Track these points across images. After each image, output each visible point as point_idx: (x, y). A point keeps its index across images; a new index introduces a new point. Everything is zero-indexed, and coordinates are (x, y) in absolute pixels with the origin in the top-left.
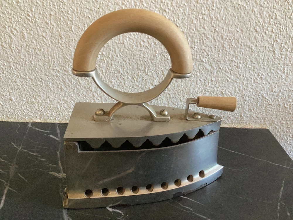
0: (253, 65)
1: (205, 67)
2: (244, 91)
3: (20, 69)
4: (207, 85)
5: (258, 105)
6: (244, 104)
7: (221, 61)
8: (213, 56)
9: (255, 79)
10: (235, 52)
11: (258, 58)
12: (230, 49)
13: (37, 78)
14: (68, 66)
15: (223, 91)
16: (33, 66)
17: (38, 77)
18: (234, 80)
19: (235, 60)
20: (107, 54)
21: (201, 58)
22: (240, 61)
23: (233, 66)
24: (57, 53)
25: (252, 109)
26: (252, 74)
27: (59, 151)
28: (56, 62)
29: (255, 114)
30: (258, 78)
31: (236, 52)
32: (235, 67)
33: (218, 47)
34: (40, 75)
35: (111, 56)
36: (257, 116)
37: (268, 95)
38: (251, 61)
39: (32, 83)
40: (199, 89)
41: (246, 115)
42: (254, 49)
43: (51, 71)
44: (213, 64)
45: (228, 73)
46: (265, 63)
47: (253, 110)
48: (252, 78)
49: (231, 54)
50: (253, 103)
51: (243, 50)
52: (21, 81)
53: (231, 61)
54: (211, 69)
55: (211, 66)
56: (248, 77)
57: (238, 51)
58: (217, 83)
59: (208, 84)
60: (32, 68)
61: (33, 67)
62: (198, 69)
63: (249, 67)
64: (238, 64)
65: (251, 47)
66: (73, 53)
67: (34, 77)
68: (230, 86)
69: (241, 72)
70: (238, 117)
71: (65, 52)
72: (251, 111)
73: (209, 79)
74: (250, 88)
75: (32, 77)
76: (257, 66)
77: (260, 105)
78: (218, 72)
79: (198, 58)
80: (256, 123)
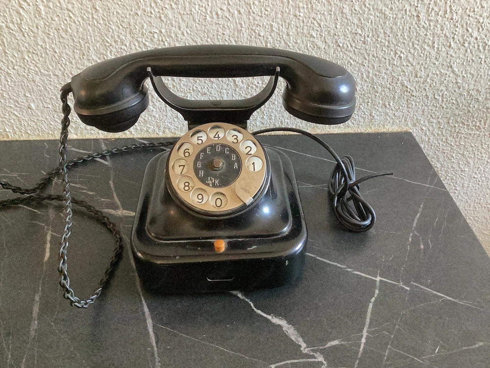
0: (387, 39)
1: (316, 44)
2: (374, 77)
5: (396, 97)
6: (376, 97)
7: (340, 35)
8: (328, 27)
9: (390, 59)
10: (360, 20)
11: (394, 27)
12: (353, 15)
14: (111, 53)
18: (360, 62)
19: (360, 32)
20: (167, 32)
21: (310, 31)
22: (368, 34)
23: (358, 42)
24: (93, 35)
25: (387, 104)
26: (387, 51)
27: (112, 179)
28: (91, 48)
29: (391, 112)
30: (395, 57)
31: (362, 19)
32: (361, 42)
33: (335, 14)
35: (173, 35)
36: (394, 114)
37: (410, 83)
38: (385, 33)
41: (378, 113)
42: (388, 14)
44: (328, 39)
45: (351, 52)
46: (406, 34)
47: (389, 105)
48: (387, 58)
49: (354, 24)
50: (388, 95)
51: (372, 17)
53: (355, 33)
54: (326, 48)
55: (326, 42)
56: (381, 56)
57: (365, 18)
61: (58, 58)
62: (306, 48)
63: (381, 42)
64: (365, 39)
65: (383, 11)
66: (115, 33)
67: (60, 72)
68: (355, 72)
69: (370, 50)
70: (367, 117)
71: (104, 33)
72: (386, 107)
74: (383, 73)
75: (58, 73)
76: (393, 40)
77: (399, 98)
78: (336, 52)
79: (305, 31)
80: (393, 123)
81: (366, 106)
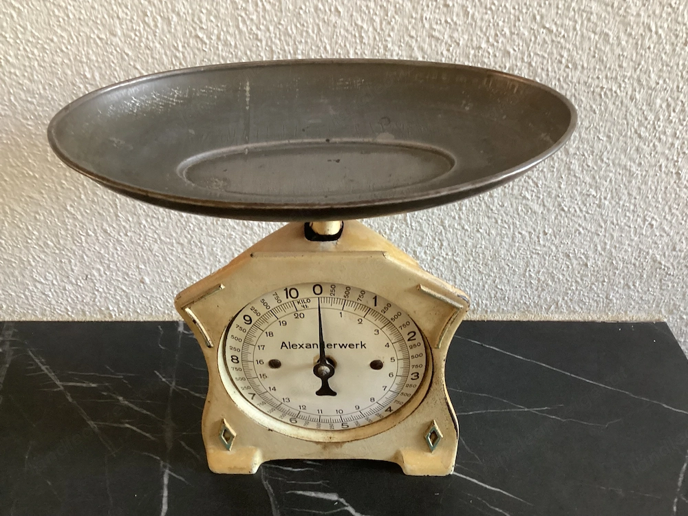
0: (633, 201)
1: (530, 208)
2: (613, 250)
3: (158, 227)
4: (535, 242)
5: (645, 276)
6: (614, 276)
7: (565, 196)
8: (548, 187)
9: (637, 227)
10: (594, 178)
11: (643, 187)
12: (585, 172)
13: (192, 242)
15: (569, 252)
16: (185, 221)
17: (194, 239)
18: (593, 230)
19: (594, 193)
21: (523, 192)
22: (605, 195)
23: (590, 205)
25: (631, 284)
26: (632, 218)
29: (637, 294)
31: (597, 177)
32: (595, 206)
33: (558, 171)
34: (198, 236)
36: (641, 298)
37: (665, 257)
38: (629, 194)
39: (183, 250)
40: (518, 250)
41: (618, 295)
42: (634, 170)
43: (220, 228)
44: (547, 201)
45: (581, 218)
46: (660, 196)
47: (634, 285)
48: (632, 226)
49: (585, 183)
50: (633, 272)
51: (611, 175)
52: (161, 249)
53: (587, 194)
54: (544, 212)
55: (544, 206)
56: (623, 224)
57: (601, 176)
58: (556, 237)
59: (537, 240)
60: (182, 224)
61: (184, 223)
62: (516, 212)
63: (624, 205)
64: (600, 201)
65: (628, 167)
67: (186, 240)
68: (585, 243)
69: (608, 215)
70: (601, 300)
72: (629, 288)
73: (539, 230)
74: (626, 244)
76: (641, 203)
77: (649, 277)
78: (559, 217)
79: (515, 192)
80: (640, 310)
81: (600, 286)
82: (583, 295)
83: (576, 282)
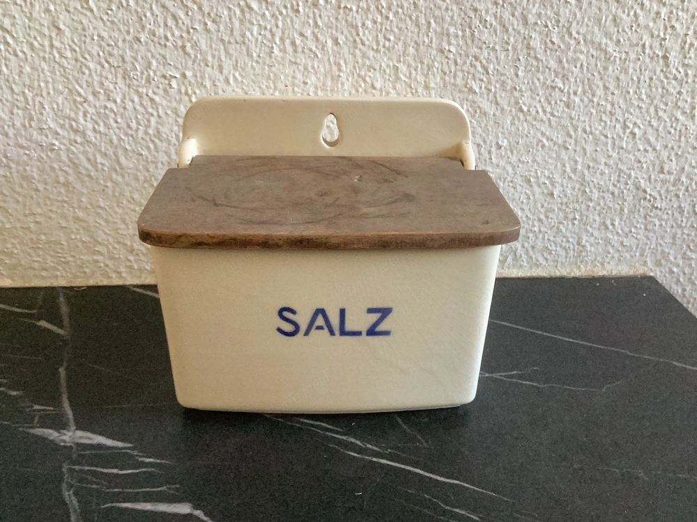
0: (610, 98)
1: (479, 107)
2: (586, 172)
4: (485, 160)
5: (626, 210)
6: (588, 210)
7: (524, 89)
8: (502, 75)
9: (615, 136)
10: (561, 62)
11: (622, 77)
12: (548, 53)
14: (85, 115)
15: (530, 175)
18: (560, 142)
19: (560, 85)
20: (196, 76)
21: (469, 82)
22: (575, 88)
23: (556, 103)
24: (50, 80)
25: (608, 222)
26: (609, 123)
27: (65, 364)
28: (46, 106)
29: (616, 237)
30: (624, 134)
31: (565, 60)
32: (562, 104)
33: (515, 49)
35: (208, 83)
36: (622, 243)
37: (650, 182)
38: (606, 88)
41: (592, 239)
42: (611, 51)
43: (35, 133)
44: (501, 97)
45: (544, 123)
46: (643, 91)
47: (612, 224)
48: (609, 136)
49: (550, 69)
50: (611, 205)
51: (582, 57)
53: (552, 86)
54: (497, 114)
55: (497, 103)
56: (597, 132)
57: (570, 58)
58: (512, 152)
59: (488, 156)
63: (598, 104)
64: (569, 98)
65: (604, 46)
66: (95, 77)
68: (550, 161)
69: (579, 119)
70: (572, 247)
71: (73, 76)
72: (607, 228)
73: (491, 142)
74: (603, 163)
76: (621, 102)
77: (631, 212)
78: (516, 122)
79: (459, 81)
80: (619, 260)
81: (570, 226)
82: (549, 240)
83: (540, 220)
